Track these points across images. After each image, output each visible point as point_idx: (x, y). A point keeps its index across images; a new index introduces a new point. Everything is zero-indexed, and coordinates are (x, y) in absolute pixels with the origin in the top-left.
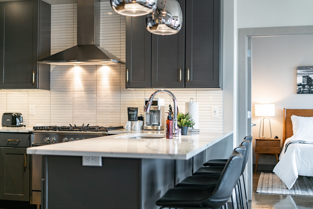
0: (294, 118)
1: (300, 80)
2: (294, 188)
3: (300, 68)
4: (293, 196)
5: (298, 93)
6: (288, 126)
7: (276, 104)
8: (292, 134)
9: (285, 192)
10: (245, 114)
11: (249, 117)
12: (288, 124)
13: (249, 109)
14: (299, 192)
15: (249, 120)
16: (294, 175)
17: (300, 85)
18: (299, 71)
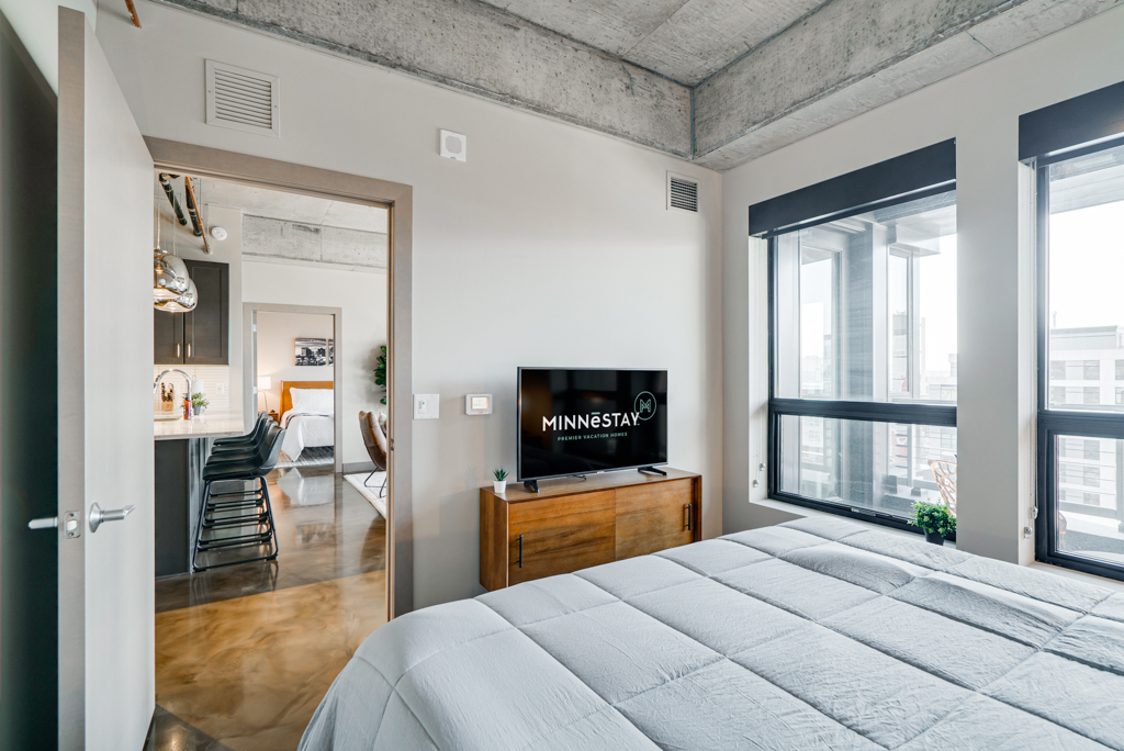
0: (293, 390)
1: (299, 352)
2: (299, 460)
3: (299, 339)
4: (298, 468)
5: (297, 365)
6: (286, 399)
7: (272, 376)
8: (290, 407)
9: (290, 465)
10: (251, 390)
11: (255, 392)
12: (286, 396)
13: (256, 385)
14: (306, 463)
15: (256, 395)
16: (299, 447)
17: (299, 356)
18: (297, 343)
